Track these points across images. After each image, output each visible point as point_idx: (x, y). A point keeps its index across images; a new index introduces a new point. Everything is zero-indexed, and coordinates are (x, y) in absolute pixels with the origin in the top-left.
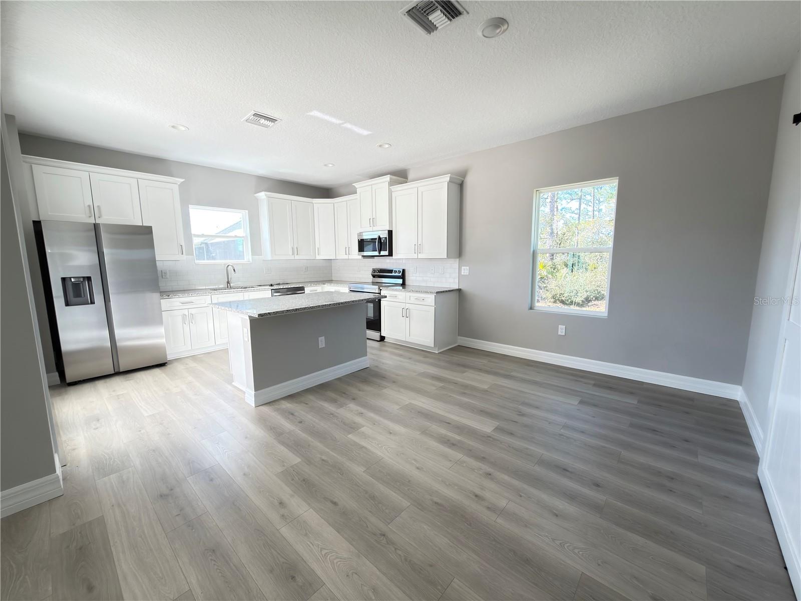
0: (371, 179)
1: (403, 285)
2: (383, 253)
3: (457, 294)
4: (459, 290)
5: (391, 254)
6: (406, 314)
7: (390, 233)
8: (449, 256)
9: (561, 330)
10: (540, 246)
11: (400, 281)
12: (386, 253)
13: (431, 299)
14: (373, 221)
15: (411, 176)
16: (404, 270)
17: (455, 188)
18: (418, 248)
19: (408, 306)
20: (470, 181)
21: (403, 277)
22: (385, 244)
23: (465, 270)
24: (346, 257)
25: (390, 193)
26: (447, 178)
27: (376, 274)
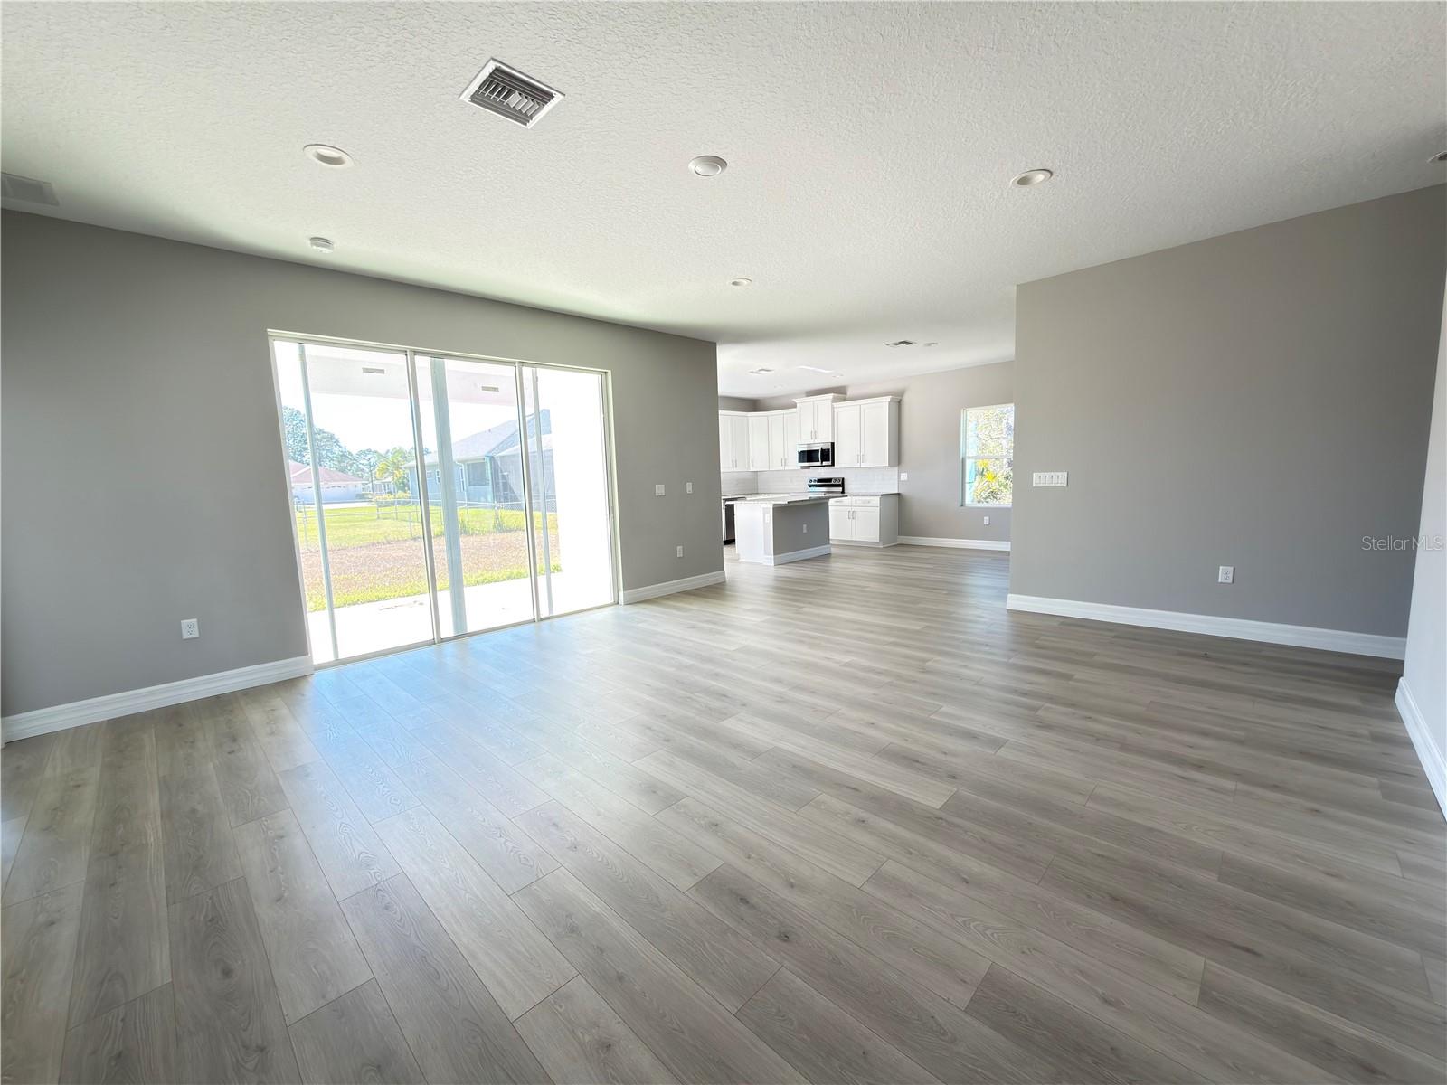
0: (807, 396)
1: (843, 492)
2: (824, 463)
3: (896, 498)
4: (899, 494)
5: (833, 464)
6: (853, 515)
7: (833, 444)
8: (890, 465)
9: (986, 520)
10: (969, 454)
11: (840, 489)
12: (830, 463)
13: (876, 501)
14: (814, 434)
15: (850, 393)
16: (843, 479)
17: (895, 406)
18: (861, 458)
19: (855, 509)
20: (906, 399)
21: (842, 485)
22: (827, 455)
23: (904, 477)
24: (782, 468)
25: (833, 408)
26: (888, 398)
27: (813, 483)
